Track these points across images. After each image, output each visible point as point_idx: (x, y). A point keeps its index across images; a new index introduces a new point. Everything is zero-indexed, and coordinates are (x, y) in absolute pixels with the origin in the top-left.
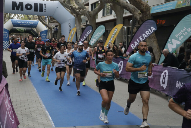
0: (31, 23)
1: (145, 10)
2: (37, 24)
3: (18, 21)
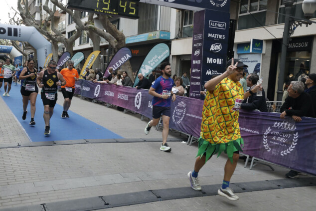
0: (4, 48)
1: (120, 39)
2: (11, 50)
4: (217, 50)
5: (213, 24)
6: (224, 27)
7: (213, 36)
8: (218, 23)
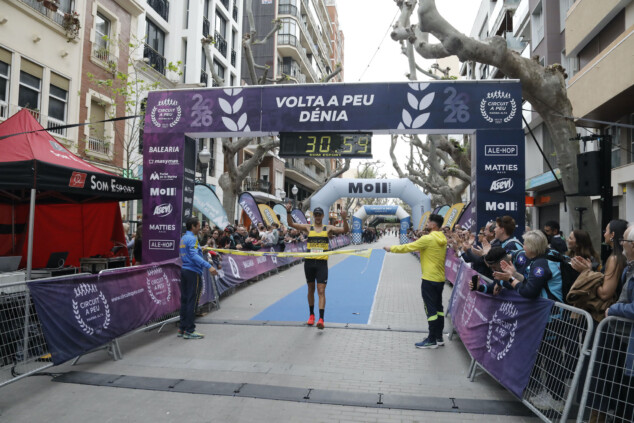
0: (388, 209)
2: (397, 210)
3: (373, 207)
4: (504, 189)
5: (491, 151)
6: (514, 153)
7: (495, 167)
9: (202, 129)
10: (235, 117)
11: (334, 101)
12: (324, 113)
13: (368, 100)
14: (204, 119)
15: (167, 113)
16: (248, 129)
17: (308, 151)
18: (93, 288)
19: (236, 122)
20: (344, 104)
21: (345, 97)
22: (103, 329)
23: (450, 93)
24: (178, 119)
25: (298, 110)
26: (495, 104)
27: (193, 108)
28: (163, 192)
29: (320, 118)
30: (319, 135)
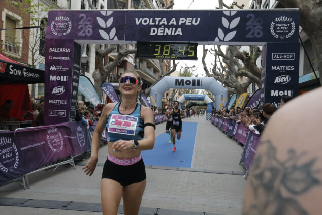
0: (199, 97)
2: (205, 98)
3: (190, 95)
4: (284, 82)
5: (276, 57)
6: (292, 58)
7: (278, 68)
8: (283, 55)
9: (85, 37)
10: (108, 30)
11: (173, 21)
12: (166, 29)
13: (196, 22)
14: (87, 31)
15: (62, 25)
16: (116, 38)
17: (155, 54)
18: (9, 141)
19: (108, 34)
20: (180, 24)
21: (181, 19)
22: (14, 169)
23: (251, 18)
24: (69, 30)
25: (149, 27)
26: (280, 25)
27: (80, 23)
28: (59, 78)
29: (164, 33)
30: (163, 44)
